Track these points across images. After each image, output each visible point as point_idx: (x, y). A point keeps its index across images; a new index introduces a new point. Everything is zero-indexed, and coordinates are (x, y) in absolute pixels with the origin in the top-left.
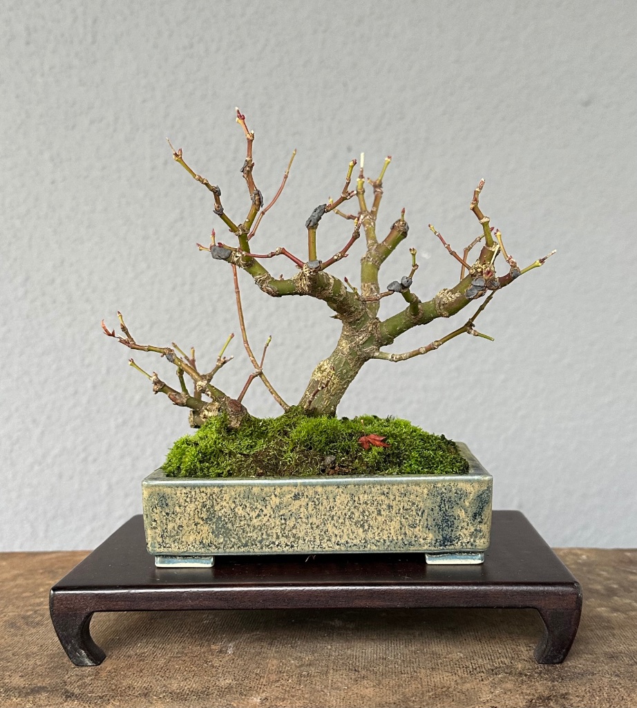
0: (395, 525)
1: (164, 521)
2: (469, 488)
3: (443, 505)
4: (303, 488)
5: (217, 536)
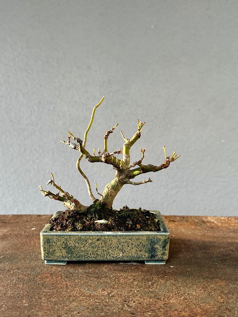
0: (134, 250)
1: (49, 248)
2: (161, 238)
3: (152, 244)
4: (100, 237)
5: (68, 254)
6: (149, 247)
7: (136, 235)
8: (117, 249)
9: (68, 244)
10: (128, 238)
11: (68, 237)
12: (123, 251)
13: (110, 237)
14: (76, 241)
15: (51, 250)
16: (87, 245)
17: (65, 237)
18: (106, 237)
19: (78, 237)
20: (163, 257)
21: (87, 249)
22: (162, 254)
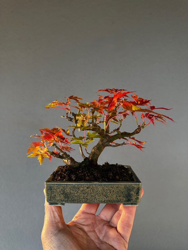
0: (115, 196)
1: (51, 194)
2: (135, 186)
3: (128, 191)
4: (89, 185)
5: (65, 198)
6: (126, 193)
7: (117, 184)
8: (102, 195)
9: (65, 191)
10: (111, 187)
11: (65, 185)
12: (107, 196)
13: (97, 186)
14: (71, 189)
15: (53, 195)
16: (79, 192)
17: (63, 186)
18: (94, 186)
19: (72, 185)
20: (136, 200)
21: (79, 195)
22: (135, 199)
